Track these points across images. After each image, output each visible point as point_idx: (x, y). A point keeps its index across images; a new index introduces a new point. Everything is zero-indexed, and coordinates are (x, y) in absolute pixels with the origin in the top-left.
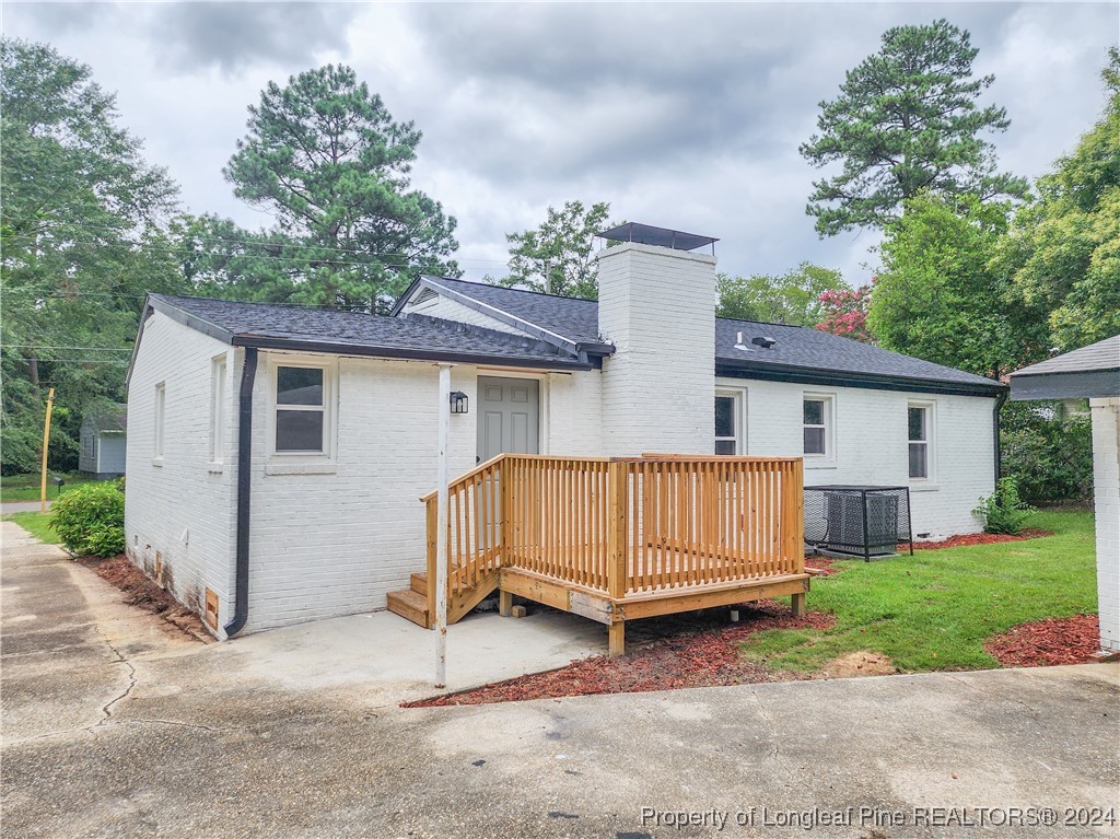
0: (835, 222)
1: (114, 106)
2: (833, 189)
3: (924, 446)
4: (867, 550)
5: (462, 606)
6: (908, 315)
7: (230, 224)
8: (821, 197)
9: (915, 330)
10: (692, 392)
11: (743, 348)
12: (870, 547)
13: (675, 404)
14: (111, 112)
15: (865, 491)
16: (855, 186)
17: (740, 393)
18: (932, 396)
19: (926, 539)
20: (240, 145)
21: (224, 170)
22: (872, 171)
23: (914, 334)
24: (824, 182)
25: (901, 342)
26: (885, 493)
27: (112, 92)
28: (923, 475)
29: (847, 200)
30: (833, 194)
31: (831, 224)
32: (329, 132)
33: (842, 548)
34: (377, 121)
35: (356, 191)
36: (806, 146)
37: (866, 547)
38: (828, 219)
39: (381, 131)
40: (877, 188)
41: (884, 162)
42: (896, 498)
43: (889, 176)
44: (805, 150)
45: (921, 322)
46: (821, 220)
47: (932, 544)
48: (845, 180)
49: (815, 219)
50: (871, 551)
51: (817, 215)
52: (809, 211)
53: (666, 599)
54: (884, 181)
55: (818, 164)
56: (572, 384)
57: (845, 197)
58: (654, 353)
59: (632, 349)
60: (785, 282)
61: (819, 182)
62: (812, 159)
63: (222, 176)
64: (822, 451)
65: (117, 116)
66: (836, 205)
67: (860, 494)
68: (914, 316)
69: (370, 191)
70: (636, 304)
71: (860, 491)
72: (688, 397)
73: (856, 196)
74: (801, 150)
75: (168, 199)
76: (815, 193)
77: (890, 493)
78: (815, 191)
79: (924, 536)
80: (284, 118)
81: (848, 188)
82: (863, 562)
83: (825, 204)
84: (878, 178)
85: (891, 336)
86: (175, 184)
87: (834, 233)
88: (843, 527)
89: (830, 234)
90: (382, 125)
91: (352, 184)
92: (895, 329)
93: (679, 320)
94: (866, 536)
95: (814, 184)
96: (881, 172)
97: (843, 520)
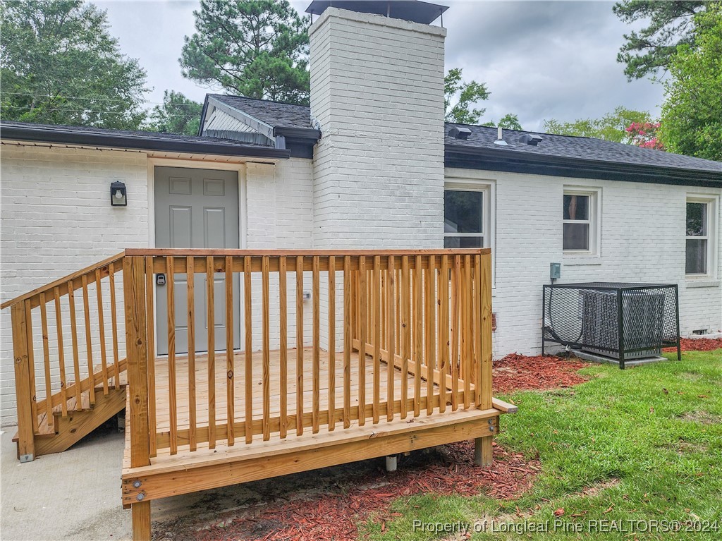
0: (642, 67)
1: (106, 20)
2: (641, 40)
3: (704, 242)
4: (622, 355)
5: (74, 431)
6: (698, 123)
7: (182, 97)
8: (631, 47)
9: (704, 135)
10: (415, 181)
11: (504, 143)
12: (626, 351)
13: (392, 194)
14: (104, 24)
15: (621, 289)
16: (660, 36)
17: (488, 187)
18: (714, 190)
19: (702, 336)
20: (187, 39)
21: (180, 60)
22: (677, 22)
23: (701, 139)
24: (634, 34)
25: (689, 148)
26: (650, 292)
27: (104, 10)
28: (702, 270)
29: (653, 49)
30: (642, 44)
31: (636, 69)
32: (251, 28)
33: (597, 351)
34: (286, 17)
35: (267, 68)
36: (619, 5)
37: (621, 351)
38: (636, 64)
39: (290, 25)
40: (681, 38)
41: (686, 13)
42: (662, 297)
43: (691, 26)
44: (618, 9)
45: (708, 128)
46: (630, 66)
47: (708, 341)
48: (652, 31)
49: (625, 65)
50: (626, 356)
51: (626, 61)
52: (619, 59)
53: (231, 464)
54: (686, 30)
55: (629, 20)
56: (276, 175)
57: (651, 46)
58: (363, 137)
59: (334, 131)
60: (603, 124)
61: (629, 35)
62: (624, 16)
63: (179, 64)
64: (585, 247)
65: (108, 27)
66: (644, 52)
67: (615, 294)
68: (702, 123)
69: (276, 67)
70: (339, 79)
71: (615, 289)
72: (408, 187)
73: (662, 45)
74: (614, 9)
75: (139, 81)
76: (626, 44)
77: (655, 292)
78: (627, 42)
79: (701, 332)
80: (219, 19)
81: (654, 38)
82: (617, 368)
83: (633, 53)
84: (681, 28)
85: (679, 144)
86: (143, 71)
87: (641, 76)
88: (598, 328)
89: (637, 77)
90: (291, 20)
91: (263, 62)
92: (684, 137)
93: (398, 99)
94: (621, 340)
95: (625, 36)
96: (684, 23)
97: (598, 321)
